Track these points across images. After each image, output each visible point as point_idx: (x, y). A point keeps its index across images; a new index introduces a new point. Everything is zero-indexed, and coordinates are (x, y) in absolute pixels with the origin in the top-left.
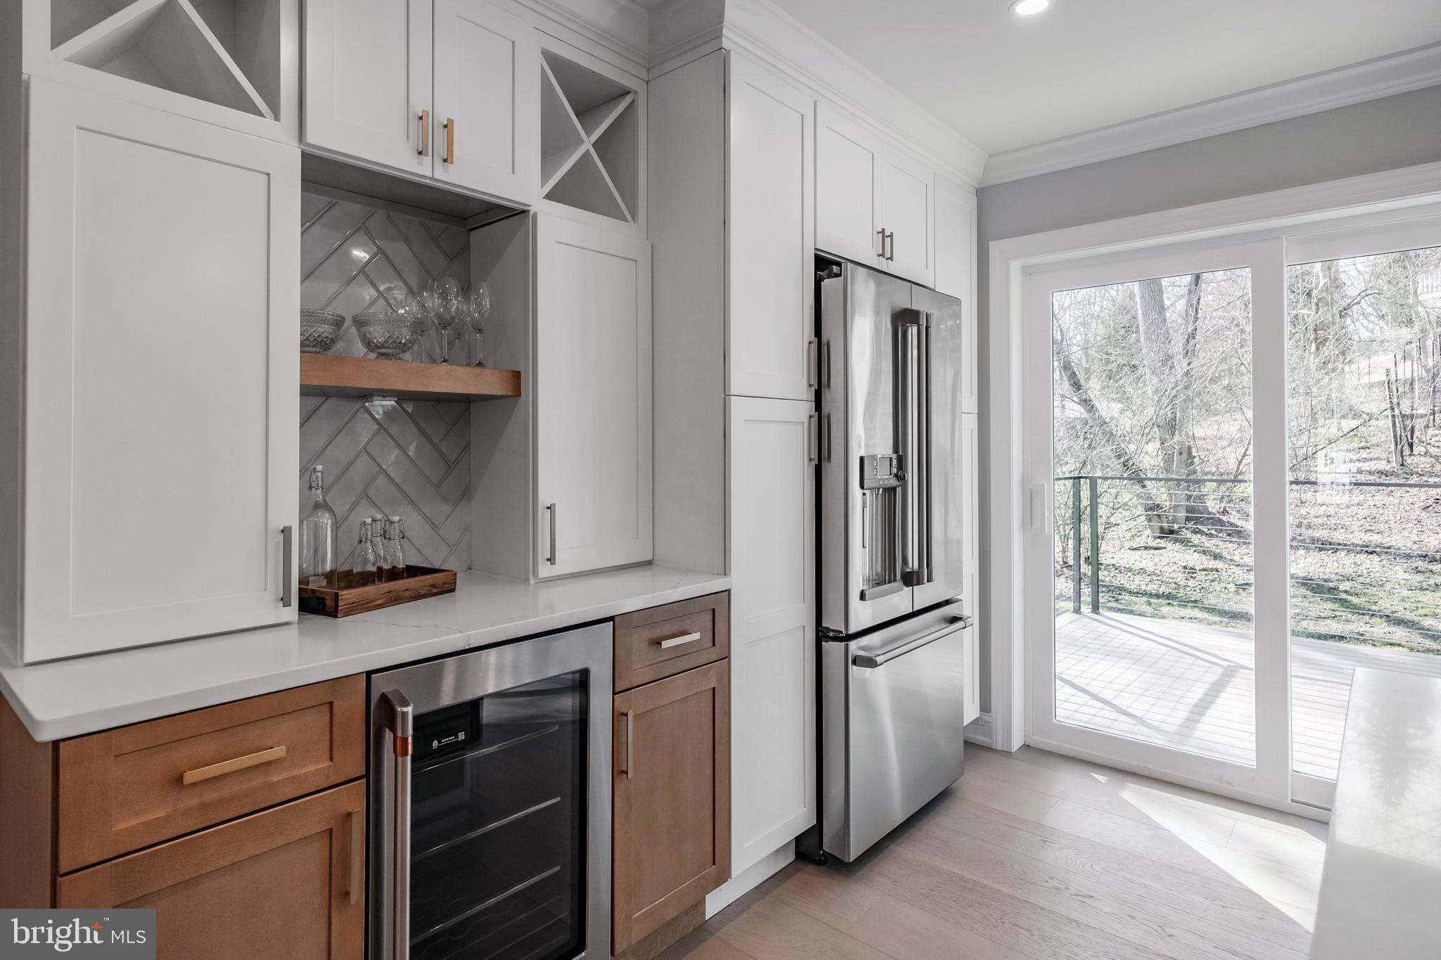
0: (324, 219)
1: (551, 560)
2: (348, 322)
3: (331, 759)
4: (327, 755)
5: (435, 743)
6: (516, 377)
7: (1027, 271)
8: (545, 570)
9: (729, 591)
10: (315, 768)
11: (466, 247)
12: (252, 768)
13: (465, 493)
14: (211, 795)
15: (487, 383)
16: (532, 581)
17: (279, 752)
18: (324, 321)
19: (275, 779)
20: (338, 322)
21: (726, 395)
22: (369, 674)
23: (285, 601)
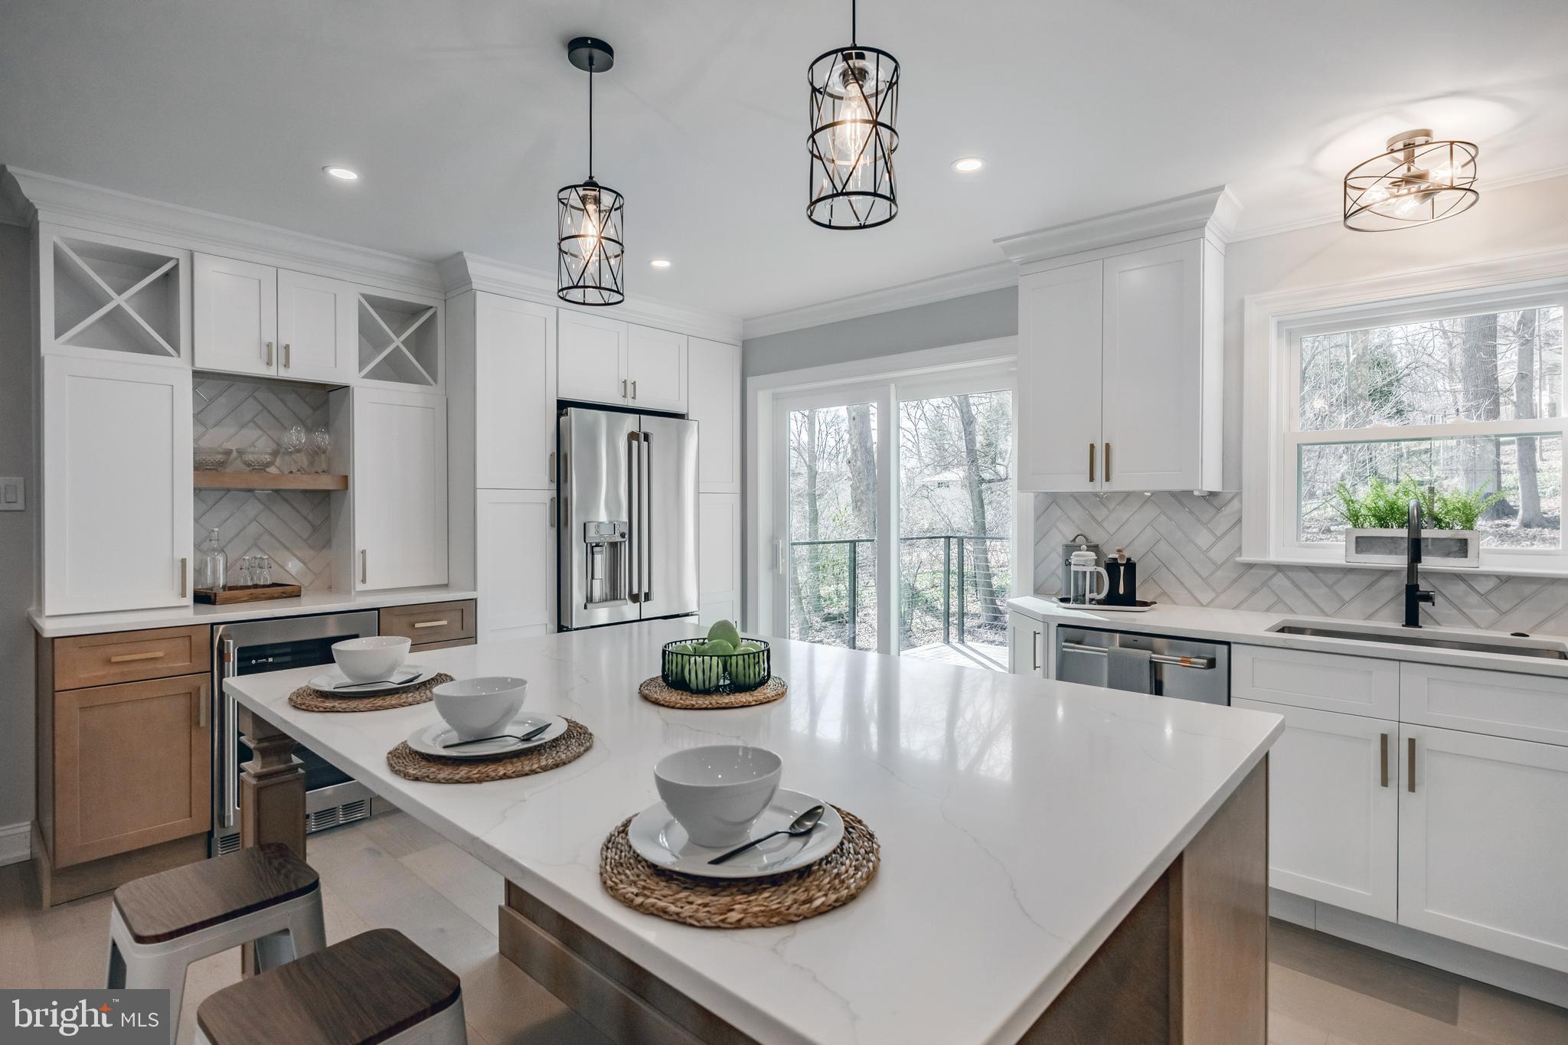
0: (225, 394)
1: (364, 581)
2: (235, 454)
3: (191, 661)
4: (189, 660)
5: (254, 662)
6: (345, 479)
7: (776, 397)
8: (360, 587)
9: (476, 599)
10: (182, 665)
11: (327, 402)
12: (147, 659)
13: (327, 543)
14: (126, 669)
15: (325, 483)
16: (353, 593)
17: (160, 654)
18: (219, 453)
19: (160, 666)
20: (228, 453)
21: (475, 489)
22: (213, 625)
23: (184, 595)
